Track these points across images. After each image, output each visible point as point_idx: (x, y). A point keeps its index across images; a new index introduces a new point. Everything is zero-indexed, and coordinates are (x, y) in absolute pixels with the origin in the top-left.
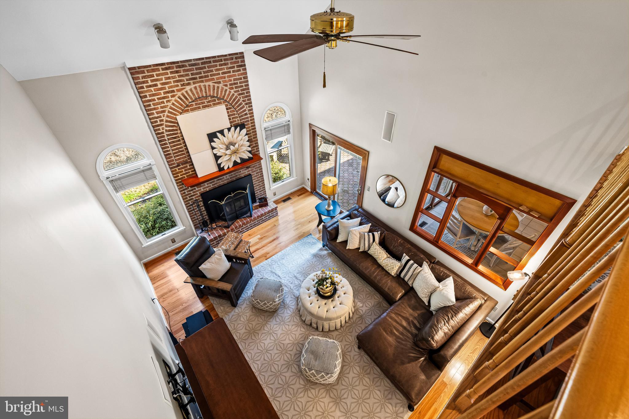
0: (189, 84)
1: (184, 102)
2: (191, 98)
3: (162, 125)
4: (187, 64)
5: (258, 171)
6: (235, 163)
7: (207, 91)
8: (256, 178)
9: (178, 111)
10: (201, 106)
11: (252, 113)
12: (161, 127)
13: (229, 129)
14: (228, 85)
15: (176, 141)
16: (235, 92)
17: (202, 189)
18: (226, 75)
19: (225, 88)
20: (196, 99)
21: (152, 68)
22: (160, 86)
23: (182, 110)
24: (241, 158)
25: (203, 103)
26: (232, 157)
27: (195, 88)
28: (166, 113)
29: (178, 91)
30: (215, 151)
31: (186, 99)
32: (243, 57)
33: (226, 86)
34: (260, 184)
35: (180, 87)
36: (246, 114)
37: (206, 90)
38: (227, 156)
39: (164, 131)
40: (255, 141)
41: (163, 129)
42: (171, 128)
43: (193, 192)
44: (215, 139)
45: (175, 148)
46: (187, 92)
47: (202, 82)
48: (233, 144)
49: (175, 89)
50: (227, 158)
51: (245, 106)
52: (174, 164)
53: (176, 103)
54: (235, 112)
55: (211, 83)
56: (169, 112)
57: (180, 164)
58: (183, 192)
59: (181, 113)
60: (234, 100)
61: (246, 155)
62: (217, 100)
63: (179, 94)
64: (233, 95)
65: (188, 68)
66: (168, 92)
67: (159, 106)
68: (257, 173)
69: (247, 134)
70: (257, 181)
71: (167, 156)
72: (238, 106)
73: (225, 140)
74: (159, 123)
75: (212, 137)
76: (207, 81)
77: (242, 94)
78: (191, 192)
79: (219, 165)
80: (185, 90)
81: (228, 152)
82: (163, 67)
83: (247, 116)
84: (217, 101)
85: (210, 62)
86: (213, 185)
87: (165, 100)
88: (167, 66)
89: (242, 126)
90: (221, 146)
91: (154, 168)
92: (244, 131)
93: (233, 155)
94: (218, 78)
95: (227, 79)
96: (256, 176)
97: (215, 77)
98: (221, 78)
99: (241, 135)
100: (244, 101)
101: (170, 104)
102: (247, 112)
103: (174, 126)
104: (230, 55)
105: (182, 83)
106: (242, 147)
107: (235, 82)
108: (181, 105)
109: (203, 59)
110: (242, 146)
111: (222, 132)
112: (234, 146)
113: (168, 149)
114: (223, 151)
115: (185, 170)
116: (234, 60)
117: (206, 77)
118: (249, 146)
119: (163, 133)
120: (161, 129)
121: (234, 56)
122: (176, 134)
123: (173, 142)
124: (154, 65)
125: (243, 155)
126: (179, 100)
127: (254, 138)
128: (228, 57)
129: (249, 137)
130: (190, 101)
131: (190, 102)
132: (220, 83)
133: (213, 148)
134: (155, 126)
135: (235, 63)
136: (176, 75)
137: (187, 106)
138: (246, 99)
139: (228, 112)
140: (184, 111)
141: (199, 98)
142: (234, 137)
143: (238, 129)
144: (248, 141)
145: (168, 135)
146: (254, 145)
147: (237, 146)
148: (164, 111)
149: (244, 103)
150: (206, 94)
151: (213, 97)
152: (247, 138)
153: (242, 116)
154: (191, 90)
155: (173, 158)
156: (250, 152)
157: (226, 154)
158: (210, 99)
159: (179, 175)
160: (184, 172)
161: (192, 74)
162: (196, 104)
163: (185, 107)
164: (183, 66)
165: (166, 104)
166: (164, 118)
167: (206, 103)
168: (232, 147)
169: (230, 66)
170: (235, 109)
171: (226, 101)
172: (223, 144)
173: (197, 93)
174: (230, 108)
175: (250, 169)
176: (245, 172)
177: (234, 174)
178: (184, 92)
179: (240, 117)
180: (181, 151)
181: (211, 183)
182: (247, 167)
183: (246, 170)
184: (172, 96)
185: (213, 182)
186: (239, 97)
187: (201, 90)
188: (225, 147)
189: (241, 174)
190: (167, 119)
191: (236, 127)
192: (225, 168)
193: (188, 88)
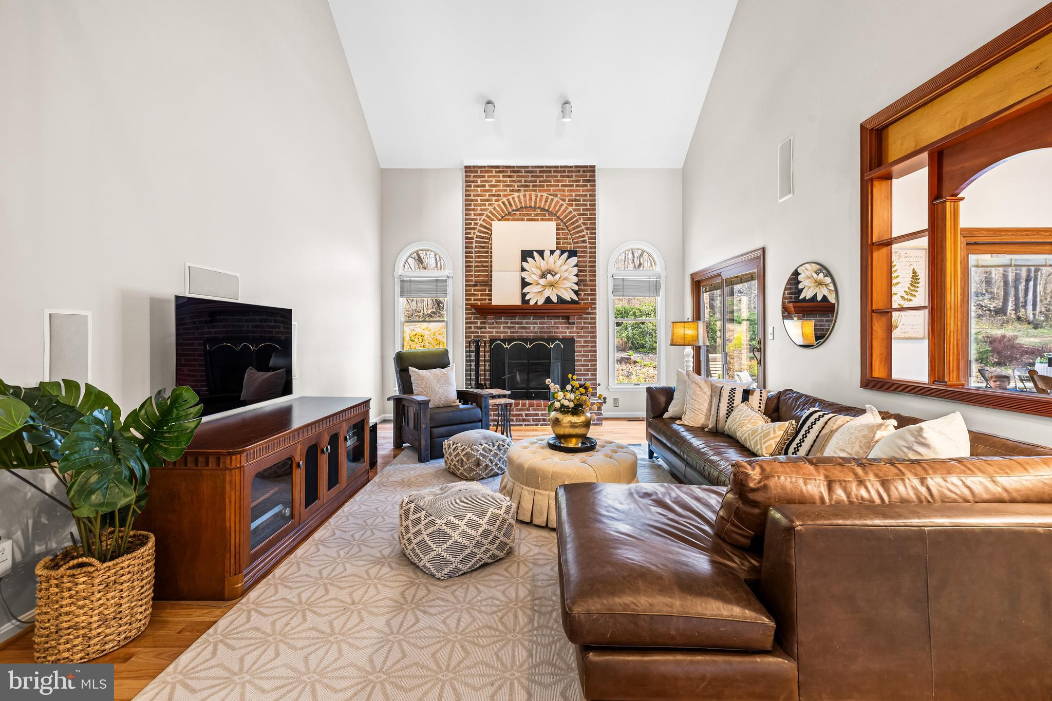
0: (518, 191)
1: (507, 208)
2: (516, 206)
3: (474, 229)
4: (523, 170)
5: (589, 339)
6: (548, 300)
7: (538, 202)
8: (583, 349)
9: (496, 217)
10: (526, 218)
11: (594, 243)
12: (472, 231)
13: (552, 252)
14: (567, 200)
15: (483, 252)
16: (575, 210)
17: (494, 333)
18: (567, 188)
19: (561, 202)
20: (522, 208)
21: (487, 169)
22: (487, 188)
23: (502, 217)
24: (558, 297)
25: (528, 215)
26: (546, 290)
27: (525, 196)
28: (484, 217)
29: (505, 196)
30: (524, 274)
31: (511, 205)
32: (594, 171)
33: (564, 200)
34: (587, 366)
35: (508, 193)
36: (584, 242)
37: (536, 199)
38: (539, 286)
39: (475, 236)
40: (591, 285)
41: (474, 234)
42: (483, 235)
43: (482, 332)
44: (529, 259)
45: (479, 259)
46: (513, 198)
47: (535, 191)
48: (553, 273)
49: (502, 193)
50: (538, 289)
51: (585, 231)
52: (471, 281)
53: (497, 208)
54: (569, 236)
55: (545, 195)
56: (487, 216)
57: (479, 285)
58: (469, 325)
59: (499, 220)
60: (571, 219)
61: (568, 295)
62: (547, 215)
63: (505, 199)
64: (571, 212)
65: (524, 174)
66: (493, 195)
67: (479, 208)
68: (585, 342)
69: (576, 266)
70: (583, 356)
71: (468, 267)
72: (574, 229)
73: (543, 265)
74: (472, 226)
75: (526, 255)
76: (540, 191)
77: (583, 214)
78: (479, 331)
79: (524, 295)
80: (513, 196)
81: (542, 281)
82: (497, 170)
83: (584, 245)
84: (547, 216)
85: (550, 172)
86: (512, 332)
87: (487, 203)
88: (501, 169)
89: (572, 254)
90: (534, 270)
91: (450, 282)
92: (574, 260)
93: (547, 288)
94: (555, 190)
95: (566, 193)
96: (583, 347)
97: (551, 188)
98: (559, 190)
99: (567, 264)
100: (584, 224)
101: (491, 208)
102: (586, 238)
103: (487, 233)
104: (576, 167)
105: (512, 188)
106: (565, 282)
107: (577, 198)
108: (503, 211)
109: (542, 167)
110: (565, 279)
111: (541, 253)
112: (553, 276)
113: (471, 260)
114: (535, 278)
115: (482, 295)
116: (581, 173)
117: (540, 186)
118: (576, 284)
119: (472, 238)
120: (472, 234)
121: (582, 170)
122: (485, 243)
123: (480, 252)
124: (489, 167)
125: (563, 293)
126: (502, 205)
127: (591, 281)
128: (574, 169)
129: (579, 271)
130: (514, 208)
131: (513, 210)
132: (556, 195)
133: (523, 270)
134: (468, 227)
135: (581, 176)
136: (508, 179)
137: (509, 214)
138: (589, 222)
139: (558, 234)
140: (503, 219)
141: (526, 207)
142: (556, 264)
143: (566, 255)
144: (577, 275)
145: (477, 242)
146: (589, 292)
147: (557, 277)
148: (481, 215)
149: (583, 227)
150: (535, 205)
151: (543, 210)
152: (575, 270)
153: (577, 243)
154: (519, 197)
155: (473, 273)
156: (576, 292)
157: (538, 284)
158: (539, 212)
159: (472, 298)
160: (479, 297)
161: (525, 181)
162: (520, 215)
163: (506, 215)
164: (518, 172)
165: (487, 207)
166: (480, 222)
167: (533, 215)
168: (549, 276)
169: (574, 178)
170: (569, 231)
171: (559, 217)
172: (538, 268)
173: (525, 201)
174: (563, 229)
175: (575, 330)
176: (565, 333)
177: (548, 328)
178: (510, 198)
179: (574, 243)
180: (484, 266)
181: (509, 328)
182: (570, 323)
183: (568, 328)
184: (497, 201)
185: (513, 328)
186: (578, 217)
187: (531, 199)
188: (540, 272)
189: (557, 333)
190: (482, 223)
191: (562, 253)
192: (532, 303)
193: (516, 194)
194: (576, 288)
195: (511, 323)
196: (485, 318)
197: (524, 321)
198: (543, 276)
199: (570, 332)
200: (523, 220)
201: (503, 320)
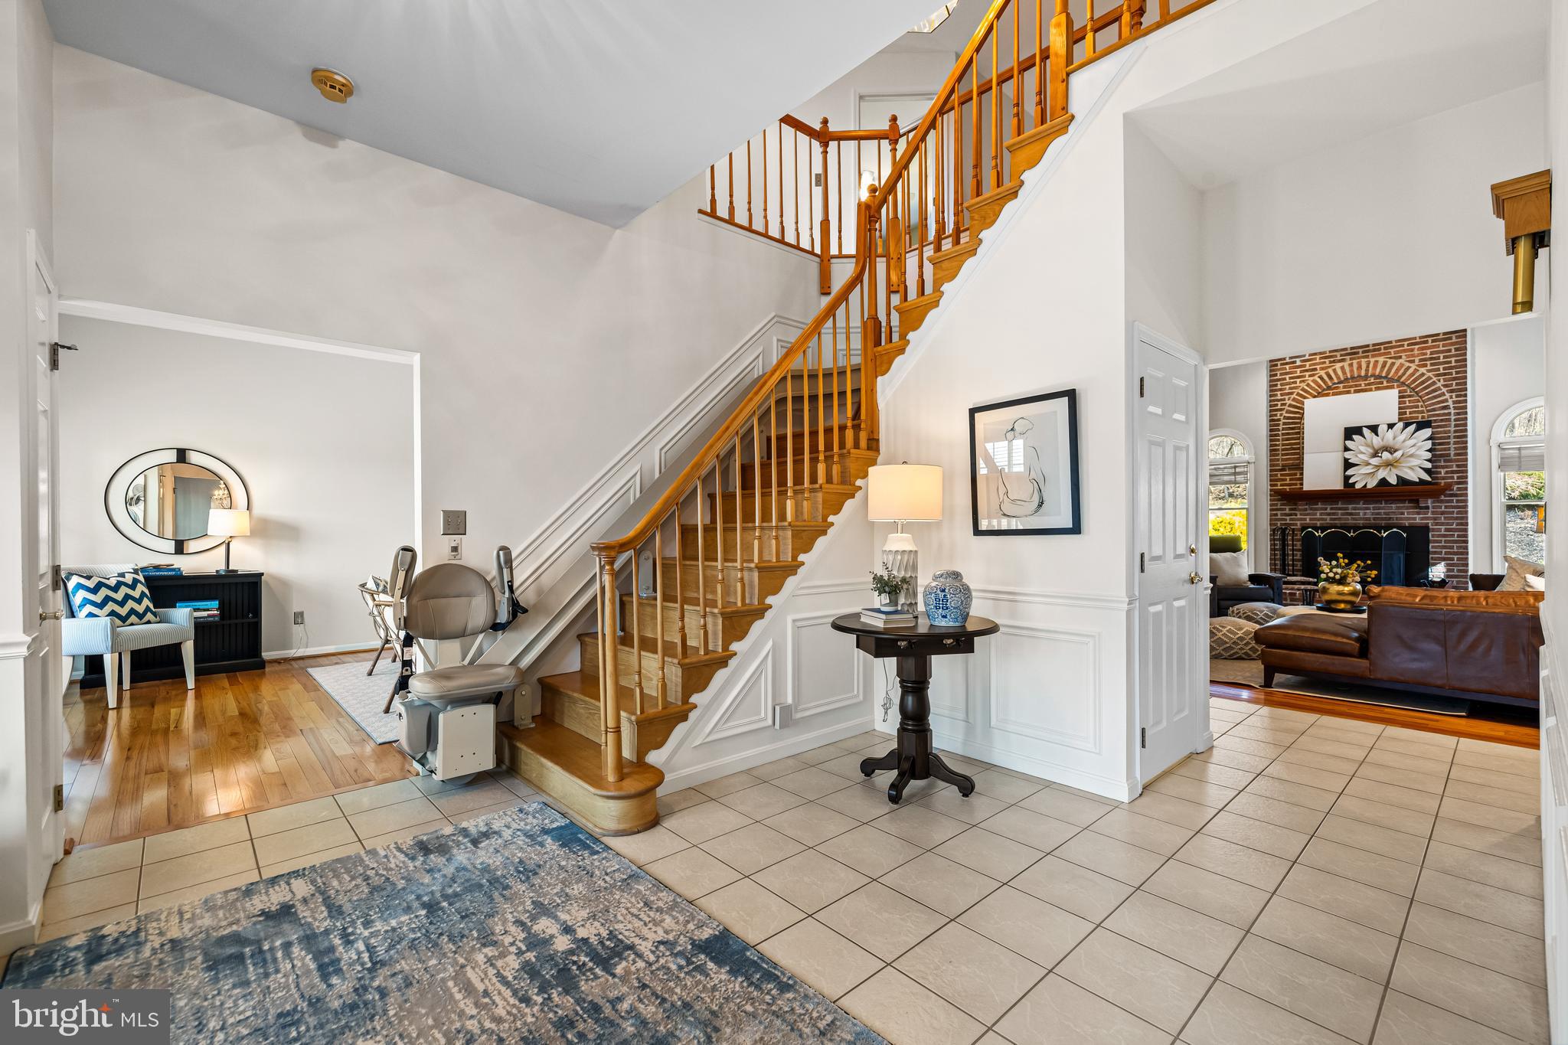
0: (1343, 360)
1: (1325, 382)
2: (1338, 378)
3: (1281, 410)
5: (1455, 526)
7: (1370, 369)
8: (1443, 539)
9: (1311, 394)
10: (1352, 389)
12: (1279, 413)
13: (1391, 426)
14: (1417, 361)
15: (1293, 434)
16: (1430, 371)
17: (1307, 519)
18: (1417, 347)
19: (1408, 364)
20: (1346, 379)
22: (1298, 363)
23: (1319, 393)
24: (1399, 477)
25: (1356, 386)
26: (1380, 471)
27: (1351, 365)
28: (1294, 396)
29: (1322, 369)
30: (1347, 455)
31: (1331, 378)
33: (1412, 362)
35: (1327, 364)
36: (1446, 407)
38: (1370, 467)
39: (1282, 417)
40: (1455, 461)
41: (1281, 415)
42: (1292, 415)
43: (1291, 520)
44: (1356, 437)
45: (1287, 442)
46: (1334, 370)
47: (1367, 357)
48: (1392, 450)
49: (1318, 367)
50: (1369, 470)
51: (1448, 395)
52: (1278, 465)
53: (1312, 384)
54: (1420, 404)
55: (1381, 359)
56: (1298, 394)
57: (1287, 468)
58: (1275, 512)
59: (1315, 397)
60: (1423, 382)
61: (1414, 475)
62: (1385, 382)
64: (1423, 374)
66: (1307, 371)
67: (1287, 387)
68: (1448, 530)
69: (1429, 439)
70: (1445, 548)
71: (1273, 451)
72: (1429, 393)
73: (1377, 441)
74: (1279, 407)
75: (1350, 433)
76: (1373, 356)
77: (1445, 374)
78: (1288, 518)
79: (1347, 478)
80: (1334, 368)
81: (1375, 461)
83: (1446, 411)
84: (1385, 384)
86: (1331, 519)
87: (1298, 380)
89: (1421, 425)
90: (1362, 449)
91: (1251, 468)
92: (1427, 432)
93: (1382, 468)
94: (1398, 351)
95: (1416, 353)
96: (1444, 536)
97: (1392, 351)
98: (1405, 351)
99: (1415, 438)
100: (1445, 386)
101: (1303, 385)
102: (1450, 403)
103: (1298, 412)
105: (1332, 360)
106: (1411, 459)
107: (1434, 356)
108: (1320, 386)
111: (1374, 429)
112: (1391, 454)
113: (1278, 443)
114: (1365, 457)
115: (1290, 480)
117: (1375, 350)
118: (1429, 460)
119: (1279, 420)
120: (1279, 415)
122: (1295, 423)
123: (1288, 434)
125: (1407, 473)
126: (1319, 380)
127: (1457, 454)
129: (1433, 444)
130: (1336, 381)
131: (1335, 384)
132: (1400, 357)
133: (1346, 449)
134: (1273, 410)
137: (1329, 388)
138: (1454, 382)
139: (1401, 403)
140: (1320, 395)
141: (1353, 378)
142: (1397, 439)
143: (1413, 427)
144: (1430, 450)
145: (1284, 424)
146: (1455, 469)
147: (1398, 454)
148: (1292, 393)
149: (1444, 390)
150: (1367, 373)
151: (1381, 377)
152: (1428, 444)
153: (1434, 410)
154: (1342, 368)
155: (1279, 457)
156: (1427, 471)
157: (1368, 464)
158: (1372, 381)
159: (1279, 483)
160: (1288, 482)
162: (1344, 387)
163: (1324, 390)
165: (1298, 384)
166: (1288, 402)
167: (1363, 385)
168: (1385, 454)
170: (1421, 397)
171: (1403, 383)
172: (1367, 445)
173: (1352, 371)
174: (1409, 396)
175: (1430, 515)
176: (1415, 519)
177: (1385, 513)
178: (1330, 371)
179: (1428, 411)
180: (1294, 449)
181: (1329, 514)
182: (1421, 508)
183: (1418, 513)
184: (1310, 376)
185: (1334, 514)
186: (1435, 379)
187: (1360, 367)
188: (1371, 451)
189: (1401, 519)
190: (1293, 402)
191: (1407, 425)
192: (1358, 486)
193: (1338, 366)
194: (1429, 465)
195: (1331, 509)
196: (1296, 505)
197: (1350, 506)
198: (1375, 455)
199: (1422, 519)
200: (1348, 392)
201: (1320, 505)
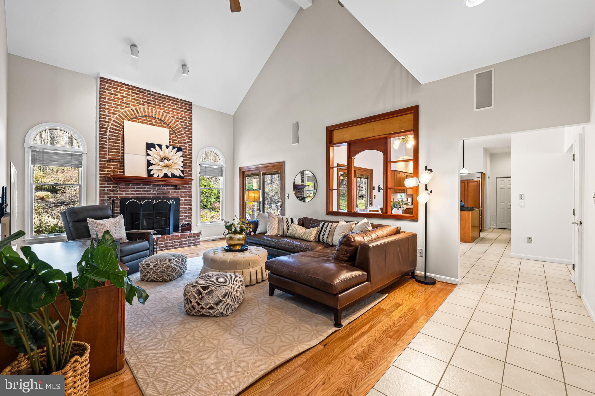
0: (143, 105)
1: (135, 114)
2: (142, 114)
3: (108, 122)
4: (147, 92)
5: (187, 198)
6: (166, 175)
7: (157, 115)
8: (184, 204)
9: (127, 118)
10: (148, 123)
11: (191, 145)
12: (107, 124)
13: (167, 147)
14: (175, 118)
15: (116, 139)
16: (180, 124)
17: (124, 194)
18: (175, 111)
19: (172, 118)
20: (145, 116)
21: (119, 84)
22: (119, 96)
24: (172, 173)
26: (164, 169)
27: (148, 109)
28: (117, 116)
29: (133, 105)
30: (149, 158)
31: (138, 112)
32: (191, 105)
33: (174, 117)
34: (186, 213)
35: (135, 104)
36: (185, 143)
37: (156, 113)
38: (159, 166)
39: (109, 128)
40: (189, 168)
41: (108, 126)
42: (116, 128)
43: (114, 194)
44: (152, 149)
45: (113, 144)
47: (155, 107)
48: (169, 160)
49: (131, 103)
50: (159, 168)
51: (186, 138)
52: (106, 158)
53: (127, 112)
54: (176, 139)
55: (162, 111)
56: (119, 115)
57: (112, 161)
58: (103, 189)
59: (129, 120)
60: (178, 129)
61: (178, 173)
62: (163, 124)
63: (133, 108)
64: (178, 125)
65: (147, 95)
66: (124, 103)
67: (112, 109)
68: (185, 200)
69: (182, 156)
70: (184, 208)
71: (102, 148)
72: (180, 135)
73: (162, 153)
74: (107, 120)
75: (150, 146)
76: (158, 108)
77: (185, 128)
78: (112, 193)
79: (149, 171)
80: (139, 107)
81: (162, 164)
82: (127, 87)
83: (186, 145)
85: (165, 98)
86: (137, 194)
87: (119, 107)
88: (130, 87)
89: (179, 149)
90: (156, 156)
91: (84, 157)
92: (180, 153)
93: (165, 168)
94: (168, 110)
95: (175, 114)
96: (184, 203)
97: (166, 109)
98: (171, 111)
99: (177, 155)
100: (185, 133)
101: (122, 111)
102: (187, 142)
103: (119, 127)
104: (181, 100)
105: (138, 102)
106: (176, 165)
107: (182, 118)
108: (132, 115)
109: (160, 94)
110: (176, 163)
111: (160, 146)
113: (106, 143)
114: (157, 161)
115: (115, 168)
116: (184, 104)
117: (158, 105)
118: (182, 167)
119: (107, 128)
120: (106, 125)
121: (184, 102)
122: (118, 133)
123: (113, 139)
124: (121, 83)
125: (175, 172)
126: (131, 111)
127: (189, 166)
128: (179, 101)
129: (184, 160)
131: (140, 116)
132: (169, 113)
133: (148, 155)
134: (102, 121)
135: (184, 106)
136: (136, 95)
137: (137, 118)
138: (188, 133)
139: (170, 136)
140: (131, 120)
141: (149, 116)
142: (170, 154)
143: (176, 149)
144: (182, 162)
145: (110, 132)
146: (188, 172)
147: (171, 162)
148: (115, 114)
149: (185, 135)
150: (155, 116)
151: (161, 120)
152: (182, 159)
153: (181, 143)
154: (144, 109)
155: (107, 153)
156: (182, 172)
157: (159, 165)
158: (157, 121)
159: (106, 170)
160: (112, 170)
161: (148, 100)
162: (144, 120)
163: (134, 118)
164: (143, 92)
165: (119, 110)
166: (113, 119)
167: (153, 122)
168: (166, 161)
169: (179, 106)
170: (177, 136)
171: (170, 127)
172: (158, 155)
173: (148, 112)
174: (173, 134)
175: (179, 193)
176: (174, 195)
177: (162, 191)
178: (137, 108)
179: (179, 143)
180: (117, 149)
181: (136, 191)
182: (176, 189)
183: (175, 192)
184: (126, 107)
185: (138, 191)
186: (182, 129)
187: (152, 112)
188: (160, 158)
189: (169, 194)
190: (115, 119)
191: (174, 148)
192: (155, 176)
193: (142, 107)
194: (182, 169)
195: (137, 188)
196: (117, 184)
197: (147, 187)
198: (162, 160)
199: (177, 194)
200: (146, 123)
201: (131, 186)
